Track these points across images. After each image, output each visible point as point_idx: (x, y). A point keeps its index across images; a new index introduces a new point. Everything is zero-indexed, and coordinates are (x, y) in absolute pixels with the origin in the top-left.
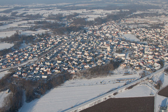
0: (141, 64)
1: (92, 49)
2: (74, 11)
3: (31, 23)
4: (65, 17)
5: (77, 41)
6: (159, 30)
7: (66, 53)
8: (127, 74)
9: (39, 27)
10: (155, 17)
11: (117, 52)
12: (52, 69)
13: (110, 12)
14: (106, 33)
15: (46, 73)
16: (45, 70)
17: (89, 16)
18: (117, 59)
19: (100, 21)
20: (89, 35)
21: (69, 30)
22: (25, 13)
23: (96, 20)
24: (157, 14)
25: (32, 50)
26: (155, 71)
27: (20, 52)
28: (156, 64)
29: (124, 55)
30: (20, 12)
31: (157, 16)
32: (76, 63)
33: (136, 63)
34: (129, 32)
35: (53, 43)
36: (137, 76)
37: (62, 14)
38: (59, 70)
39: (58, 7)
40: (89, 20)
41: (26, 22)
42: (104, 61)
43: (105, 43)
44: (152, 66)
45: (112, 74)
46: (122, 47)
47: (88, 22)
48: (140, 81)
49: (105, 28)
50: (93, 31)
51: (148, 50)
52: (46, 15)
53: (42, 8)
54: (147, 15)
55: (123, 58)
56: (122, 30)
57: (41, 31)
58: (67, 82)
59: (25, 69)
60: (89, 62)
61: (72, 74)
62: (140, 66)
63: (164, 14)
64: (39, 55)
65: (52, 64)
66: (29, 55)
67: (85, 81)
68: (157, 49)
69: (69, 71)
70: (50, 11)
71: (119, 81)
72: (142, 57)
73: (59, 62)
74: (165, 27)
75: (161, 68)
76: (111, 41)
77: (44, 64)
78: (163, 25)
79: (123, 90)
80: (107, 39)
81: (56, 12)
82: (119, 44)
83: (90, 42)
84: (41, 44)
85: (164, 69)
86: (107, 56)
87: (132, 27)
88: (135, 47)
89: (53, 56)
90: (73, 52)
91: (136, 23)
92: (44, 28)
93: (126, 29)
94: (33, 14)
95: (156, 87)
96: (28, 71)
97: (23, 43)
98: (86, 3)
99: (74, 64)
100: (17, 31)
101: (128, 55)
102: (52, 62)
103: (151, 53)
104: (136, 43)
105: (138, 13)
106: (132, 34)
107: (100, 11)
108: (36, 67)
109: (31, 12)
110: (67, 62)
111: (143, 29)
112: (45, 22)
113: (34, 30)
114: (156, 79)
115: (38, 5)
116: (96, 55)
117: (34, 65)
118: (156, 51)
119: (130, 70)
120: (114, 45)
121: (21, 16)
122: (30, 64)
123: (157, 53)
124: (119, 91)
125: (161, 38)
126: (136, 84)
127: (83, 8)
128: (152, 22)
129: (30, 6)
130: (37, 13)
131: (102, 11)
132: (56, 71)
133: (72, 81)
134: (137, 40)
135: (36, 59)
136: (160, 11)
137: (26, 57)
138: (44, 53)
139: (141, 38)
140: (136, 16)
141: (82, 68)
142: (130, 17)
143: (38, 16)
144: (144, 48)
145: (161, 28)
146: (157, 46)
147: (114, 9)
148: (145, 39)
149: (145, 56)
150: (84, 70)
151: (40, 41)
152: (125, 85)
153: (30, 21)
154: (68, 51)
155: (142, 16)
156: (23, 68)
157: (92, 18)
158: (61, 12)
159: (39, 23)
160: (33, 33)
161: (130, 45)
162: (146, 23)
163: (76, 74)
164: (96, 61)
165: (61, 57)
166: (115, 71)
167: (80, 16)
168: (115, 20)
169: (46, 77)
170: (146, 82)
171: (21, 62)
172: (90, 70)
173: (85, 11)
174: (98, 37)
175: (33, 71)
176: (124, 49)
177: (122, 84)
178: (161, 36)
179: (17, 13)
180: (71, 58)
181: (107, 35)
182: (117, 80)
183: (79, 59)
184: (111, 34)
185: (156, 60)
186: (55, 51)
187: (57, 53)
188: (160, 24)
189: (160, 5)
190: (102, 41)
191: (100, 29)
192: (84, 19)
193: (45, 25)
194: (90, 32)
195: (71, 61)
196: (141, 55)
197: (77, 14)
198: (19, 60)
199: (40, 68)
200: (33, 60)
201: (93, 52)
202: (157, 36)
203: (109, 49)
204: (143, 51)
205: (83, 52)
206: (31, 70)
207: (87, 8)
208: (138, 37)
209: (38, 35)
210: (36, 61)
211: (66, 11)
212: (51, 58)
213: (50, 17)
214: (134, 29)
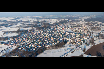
0: (76, 42)
1: (54, 36)
2: (44, 20)
3: (25, 25)
4: (40, 22)
5: (47, 33)
6: (80, 27)
7: (43, 38)
8: (70, 46)
9: (29, 26)
10: (78, 22)
11: (65, 37)
12: (37, 46)
13: (60, 20)
14: (59, 29)
15: (34, 48)
16: (34, 46)
18: (65, 40)
19: (56, 24)
20: (52, 30)
21: (43, 28)
22: (22, 20)
23: (54, 23)
24: (78, 21)
25: (27, 37)
26: (82, 44)
27: (21, 37)
28: (82, 41)
29: (68, 38)
30: (20, 20)
31: (79, 21)
32: (48, 43)
33: (73, 41)
34: (69, 28)
35: (36, 34)
36: (75, 47)
38: (40, 46)
39: (37, 18)
40: (51, 23)
41: (23, 24)
42: (60, 41)
43: (59, 33)
44: (80, 42)
45: (64, 46)
46: (67, 35)
47: (51, 24)
48: (76, 49)
49: (58, 27)
50: (53, 28)
51: (78, 36)
52: (32, 21)
53: (29, 18)
54: (75, 21)
55: (68, 40)
56: (65, 28)
57: (30, 28)
58: (45, 51)
59: (25, 46)
60: (54, 42)
61: (47, 48)
62: (75, 42)
63: (81, 21)
64: (30, 39)
65: (37, 43)
66: (26, 39)
67: (53, 50)
68: (81, 35)
69: (45, 46)
70: (33, 20)
71: (68, 49)
72: (76, 38)
73: (40, 42)
74: (82, 26)
75: (84, 43)
76: (61, 32)
77: (33, 43)
78: (81, 25)
79: (70, 53)
80: (60, 32)
81: (36, 20)
82: (65, 34)
83: (52, 33)
84: (31, 34)
85: (85, 43)
86: (61, 39)
87: (69, 26)
88: (72, 35)
89: (37, 40)
90: (46, 37)
91: (71, 25)
93: (67, 27)
94: (26, 21)
95: (83, 51)
96: (26, 46)
97: (22, 33)
98: (48, 16)
99: (47, 43)
100: (20, 28)
101: (70, 38)
102: (37, 42)
103: (79, 37)
104: (72, 33)
105: (71, 20)
106: (70, 29)
107: (55, 20)
108: (29, 45)
110: (44, 42)
111: (74, 27)
112: (31, 24)
113: (27, 28)
114: (83, 48)
115: (27, 17)
116: (56, 39)
117: (29, 44)
118: (81, 36)
119: (71, 44)
120: (63, 34)
121: (20, 21)
122: (26, 43)
123: (81, 37)
124: (68, 54)
125: (82, 30)
126: (75, 50)
128: (77, 24)
129: (24, 17)
130: (27, 20)
131: (56, 20)
132: (39, 47)
133: (47, 51)
134: (72, 31)
135: (29, 41)
137: (24, 40)
138: (32, 38)
139: (74, 30)
140: (70, 22)
141: (51, 45)
142: (68, 22)
143: (28, 22)
144: (76, 35)
145: (81, 27)
146: (80, 34)
148: (75, 31)
149: (77, 38)
151: (30, 32)
152: (71, 51)
153: (25, 24)
154: (43, 37)
155: (73, 21)
156: (23, 45)
157: (52, 23)
158: (38, 20)
159: (29, 24)
160: (27, 29)
161: (70, 34)
162: (75, 25)
163: (48, 48)
164: (57, 41)
165: (41, 40)
166: (65, 45)
167: (47, 22)
168: (62, 24)
169: (35, 50)
170: (79, 49)
171: (22, 42)
172: (54, 45)
173: (48, 19)
174: (56, 31)
175: (28, 47)
176: (67, 36)
177: (69, 50)
178: (81, 30)
179: (18, 20)
180: (45, 40)
181: (60, 30)
182: (67, 49)
183: (49, 41)
184: (61, 29)
185: (81, 40)
186: (38, 38)
187: (39, 38)
188: (80, 25)
189: (79, 17)
190: (58, 32)
191: (56, 27)
192: (49, 23)
193: (32, 26)
194: (52, 29)
195: (46, 42)
196: (75, 38)
198: (21, 41)
199: (32, 45)
200: (27, 41)
201: (55, 38)
203: (61, 36)
204: (75, 36)
205: (50, 37)
206: (27, 46)
208: (72, 30)
209: (29, 30)
210: (29, 42)
211: (40, 20)
212: (36, 40)
213: (34, 22)
214: (70, 27)
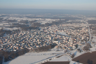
0: (66, 46)
1: (41, 38)
2: (34, 19)
3: (10, 24)
4: (30, 22)
5: (34, 34)
6: (79, 30)
8: (58, 51)
9: (14, 26)
10: (78, 24)
11: (54, 40)
12: (19, 47)
13: (54, 20)
15: (16, 49)
16: (16, 48)
17: (42, 22)
18: (54, 44)
19: (48, 25)
20: (41, 32)
21: (31, 28)
22: (8, 19)
23: (46, 24)
24: (79, 22)
25: (10, 37)
26: (73, 50)
27: (3, 38)
28: (74, 47)
29: (58, 42)
30: (5, 18)
31: (79, 23)
32: (32, 45)
33: (64, 46)
34: (63, 31)
35: (21, 35)
36: (63, 52)
37: (28, 20)
38: (23, 47)
39: (26, 17)
40: (42, 24)
41: (8, 23)
42: (47, 44)
43: (49, 36)
44: (71, 48)
45: (50, 51)
46: (57, 38)
48: (64, 54)
49: (50, 28)
50: (44, 30)
52: (19, 20)
53: (17, 17)
54: (74, 22)
55: (57, 43)
56: (59, 30)
57: (15, 29)
58: (27, 54)
60: (39, 45)
61: (29, 50)
63: (83, 22)
64: (13, 40)
65: (19, 45)
66: (8, 40)
67: (36, 53)
68: (76, 40)
69: (28, 48)
70: (21, 19)
71: (53, 54)
72: (67, 43)
73: (23, 44)
75: (76, 48)
76: (52, 35)
77: (15, 45)
78: (82, 28)
79: (55, 58)
80: (50, 34)
81: (25, 19)
82: (56, 36)
83: (41, 35)
84: (15, 35)
85: (77, 49)
86: (49, 42)
87: (64, 28)
88: (64, 38)
89: (20, 41)
90: (32, 39)
91: (67, 27)
92: (17, 27)
93: (62, 29)
94: (12, 19)
95: (71, 57)
96: (6, 47)
97: (5, 34)
98: (42, 15)
99: (31, 45)
100: (2, 28)
101: (60, 42)
103: (72, 41)
105: (69, 21)
106: (64, 32)
107: (49, 20)
109: (11, 18)
110: (27, 44)
111: (70, 30)
112: (18, 24)
113: (12, 28)
115: (15, 15)
116: (43, 41)
117: (10, 45)
118: (75, 41)
119: (60, 49)
120: (53, 37)
121: (5, 20)
122: (8, 44)
123: (75, 42)
124: (52, 58)
125: (79, 34)
126: (62, 56)
127: (40, 18)
128: (76, 26)
129: (10, 15)
130: (14, 19)
131: (50, 19)
132: (21, 48)
133: (29, 53)
134: (66, 35)
135: (11, 42)
136: (81, 21)
137: (6, 41)
138: (16, 39)
139: (69, 34)
140: (68, 23)
141: (35, 47)
142: (65, 23)
143: (15, 21)
144: (69, 39)
145: (80, 29)
146: (76, 38)
147: (57, 19)
148: (71, 35)
149: (69, 43)
150: (36, 48)
151: (15, 33)
152: (56, 56)
153: (10, 23)
154: (29, 39)
155: (71, 23)
156: (4, 46)
157: (44, 23)
158: (28, 19)
159: (15, 24)
160: (11, 29)
161: (62, 37)
162: (73, 27)
163: (31, 50)
164: (43, 44)
165: (25, 41)
166: (52, 49)
167: (37, 22)
168: (56, 25)
169: (16, 50)
170: (67, 55)
171: (3, 43)
172: (39, 48)
173: (41, 19)
174: (45, 33)
175: (9, 48)
176: (58, 39)
177: (54, 55)
179: (3, 18)
180: (30, 42)
181: (51, 32)
182: (52, 53)
183: (34, 43)
184: (53, 31)
185: (74, 45)
186: (22, 39)
187: (23, 39)
188: (80, 27)
189: (82, 18)
190: (47, 35)
191: (47, 29)
192: (39, 23)
193: (18, 25)
194: (42, 30)
196: (67, 42)
197: (36, 21)
198: (2, 42)
199: (13, 46)
200: (9, 42)
201: (42, 40)
202: (77, 33)
203: (50, 39)
206: (8, 47)
207: (42, 18)
208: (67, 33)
209: (14, 30)
210: (11, 43)
211: (30, 19)
213: (21, 22)
214: (66, 29)
